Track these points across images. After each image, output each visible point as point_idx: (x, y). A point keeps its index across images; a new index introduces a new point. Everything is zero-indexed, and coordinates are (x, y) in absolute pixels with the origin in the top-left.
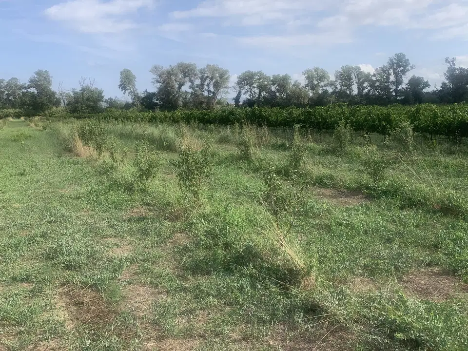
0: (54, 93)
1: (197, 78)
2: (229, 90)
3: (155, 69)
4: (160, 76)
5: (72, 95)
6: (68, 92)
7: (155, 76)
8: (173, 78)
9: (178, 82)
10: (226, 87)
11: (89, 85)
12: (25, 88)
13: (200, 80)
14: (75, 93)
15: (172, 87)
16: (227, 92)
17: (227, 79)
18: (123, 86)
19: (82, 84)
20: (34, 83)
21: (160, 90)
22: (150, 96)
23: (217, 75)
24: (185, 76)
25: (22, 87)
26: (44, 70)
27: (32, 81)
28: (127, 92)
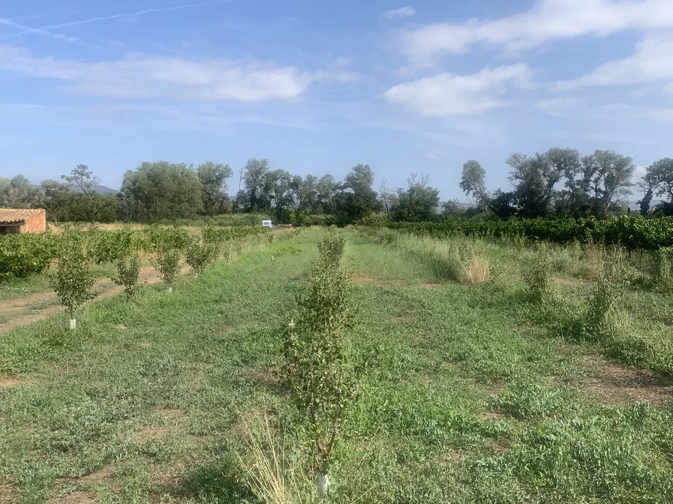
0: (374, 195)
1: (578, 171)
2: (631, 189)
3: (514, 160)
4: (521, 169)
5: (398, 197)
6: (392, 193)
7: (513, 170)
8: (541, 172)
9: (548, 176)
10: (627, 185)
11: (421, 184)
12: (341, 188)
13: (583, 174)
14: (401, 195)
15: (539, 184)
16: (627, 192)
17: (628, 171)
18: (466, 185)
19: (411, 182)
20: (352, 181)
21: (520, 188)
22: (504, 199)
23: (612, 165)
24: (560, 168)
25: (337, 187)
26: (364, 165)
27: (349, 179)
28: (471, 192)
